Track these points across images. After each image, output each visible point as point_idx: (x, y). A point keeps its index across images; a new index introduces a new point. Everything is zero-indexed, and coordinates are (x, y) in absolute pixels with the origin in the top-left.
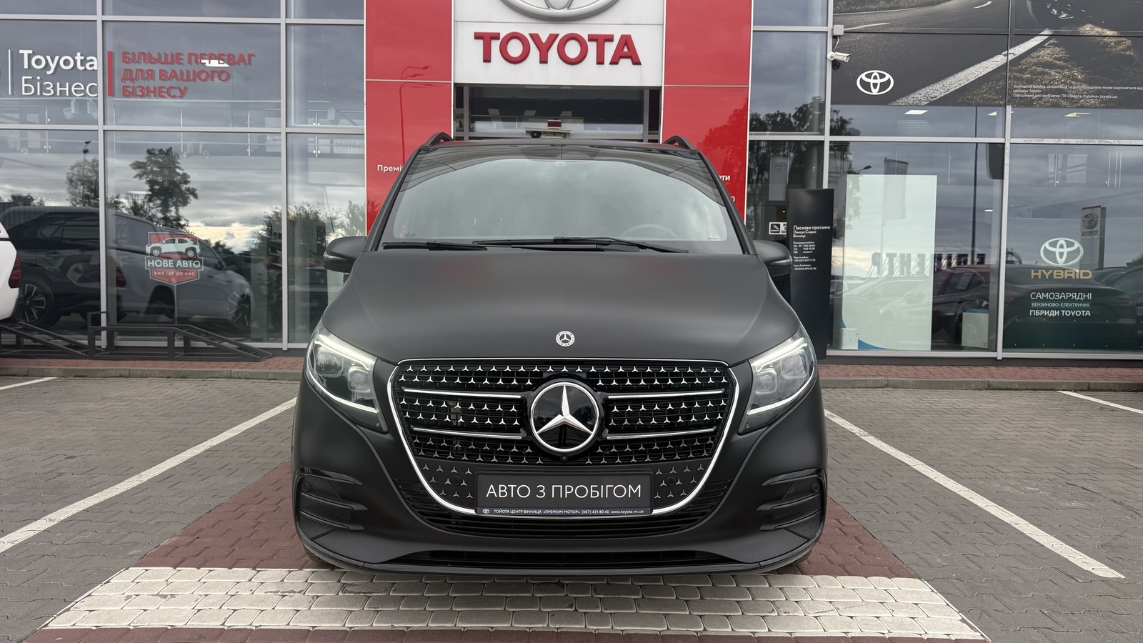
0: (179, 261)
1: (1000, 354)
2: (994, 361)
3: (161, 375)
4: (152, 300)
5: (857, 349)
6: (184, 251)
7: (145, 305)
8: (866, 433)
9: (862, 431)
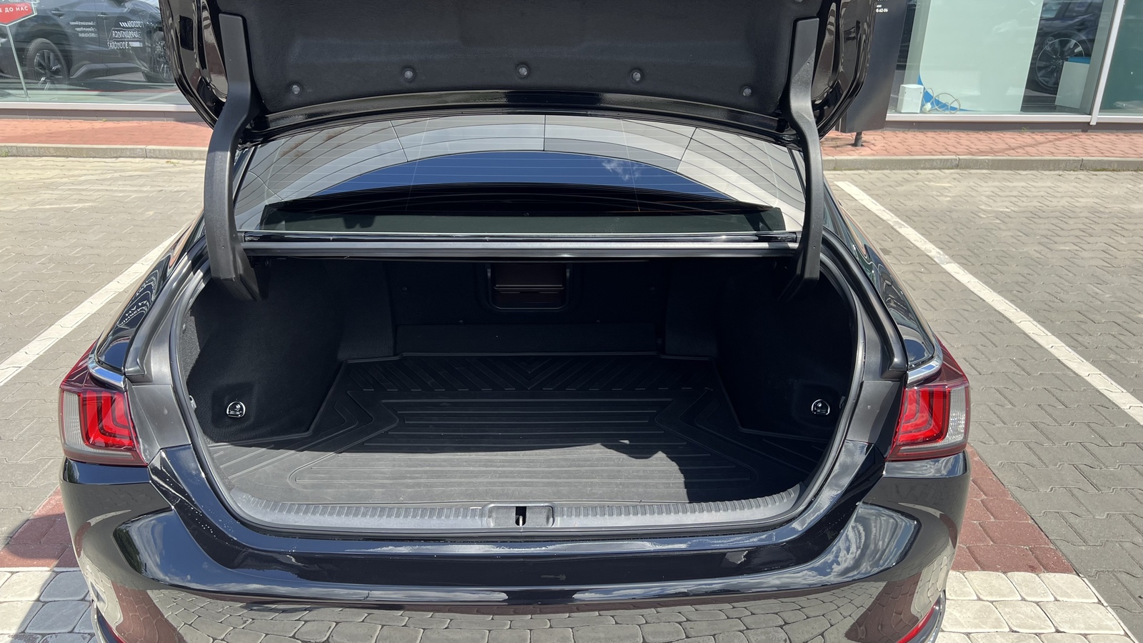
1: (1096, 117)
2: (1085, 127)
5: (919, 111)
8: (947, 257)
9: (942, 253)
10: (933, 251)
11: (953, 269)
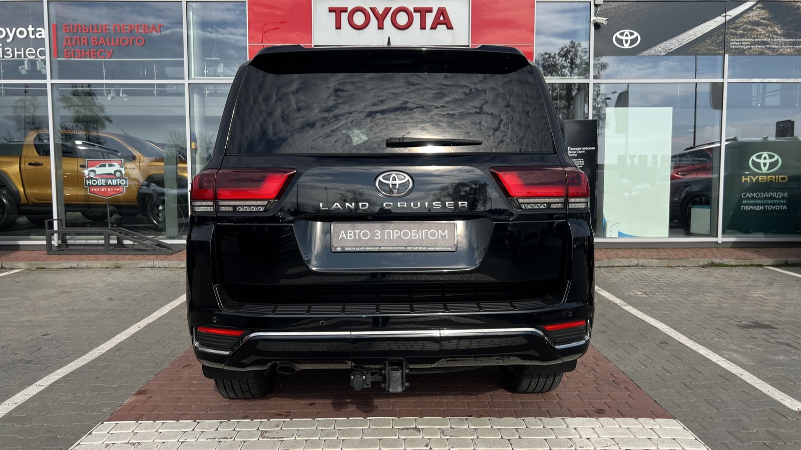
0: (109, 180)
1: (720, 239)
2: (715, 245)
5: (617, 237)
6: (113, 173)
8: (625, 303)
9: (622, 301)
10: (618, 301)
11: (629, 309)
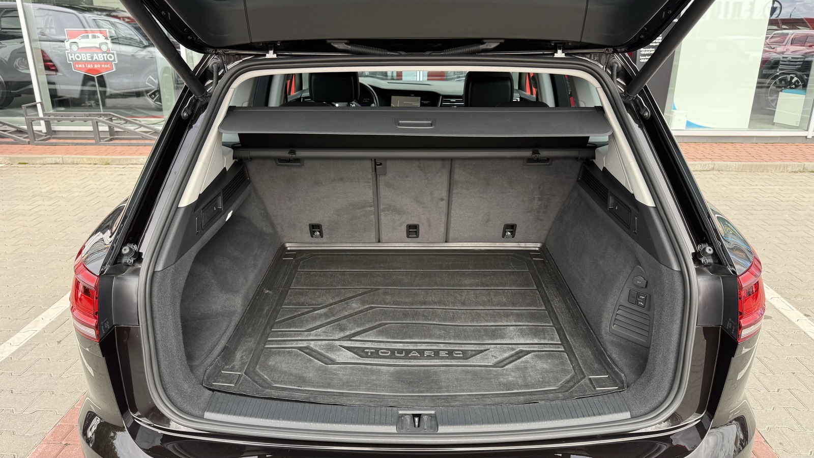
0: (95, 55)
1: (811, 133)
2: (804, 140)
3: (89, 162)
4: (84, 84)
5: (684, 129)
6: (98, 47)
7: (79, 88)
